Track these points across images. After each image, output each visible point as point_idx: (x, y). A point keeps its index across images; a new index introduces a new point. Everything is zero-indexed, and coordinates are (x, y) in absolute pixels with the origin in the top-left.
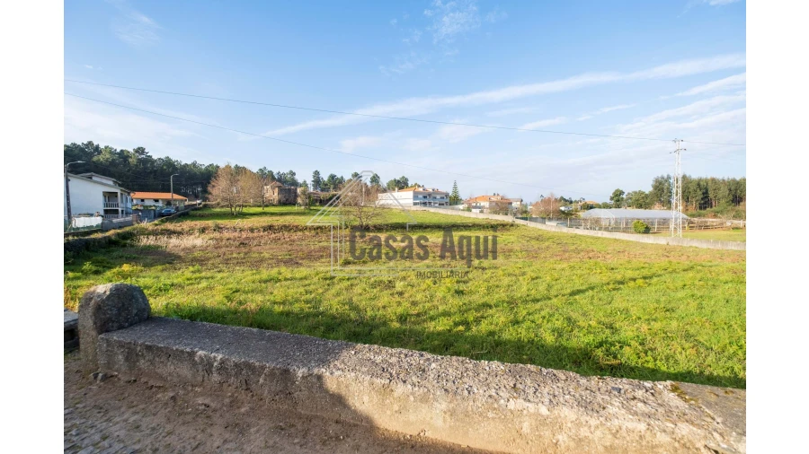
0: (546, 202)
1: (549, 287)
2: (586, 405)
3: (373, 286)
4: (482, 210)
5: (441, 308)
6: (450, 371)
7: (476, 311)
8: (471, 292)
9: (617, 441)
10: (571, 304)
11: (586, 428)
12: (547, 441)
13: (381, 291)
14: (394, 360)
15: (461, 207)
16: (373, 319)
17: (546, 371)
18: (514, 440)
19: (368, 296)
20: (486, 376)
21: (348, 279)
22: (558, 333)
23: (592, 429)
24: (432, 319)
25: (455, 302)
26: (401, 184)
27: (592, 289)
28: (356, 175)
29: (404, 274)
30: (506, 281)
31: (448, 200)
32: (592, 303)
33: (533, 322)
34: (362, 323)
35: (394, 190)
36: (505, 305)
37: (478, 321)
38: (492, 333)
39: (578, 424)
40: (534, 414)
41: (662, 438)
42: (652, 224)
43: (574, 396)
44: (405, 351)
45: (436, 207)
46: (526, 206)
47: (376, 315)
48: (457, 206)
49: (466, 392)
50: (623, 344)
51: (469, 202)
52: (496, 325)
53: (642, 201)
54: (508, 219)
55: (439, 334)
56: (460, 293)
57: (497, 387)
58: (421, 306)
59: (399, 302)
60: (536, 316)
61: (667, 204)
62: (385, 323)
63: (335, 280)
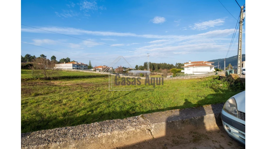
0: (119, 68)
1: (120, 94)
2: (121, 128)
3: (51, 103)
4: (100, 71)
5: (82, 107)
6: (78, 131)
7: (96, 105)
8: (95, 99)
9: (128, 135)
10: (125, 98)
11: (121, 135)
12: (110, 143)
13: (55, 105)
14: (52, 134)
15: (92, 70)
16: (49, 118)
17: (112, 121)
18: (100, 147)
19: (47, 108)
20: (92, 128)
21: (36, 102)
22: (121, 107)
23: (122, 134)
24: (78, 112)
25: (88, 104)
26: (67, 61)
27: (130, 93)
28: (43, 56)
29: (67, 96)
30: (107, 93)
31: (87, 67)
32: (130, 97)
33: (114, 105)
34: (43, 121)
35: (63, 63)
36: (106, 101)
37: (96, 109)
38: (101, 112)
39: (118, 134)
40: (106, 136)
41: (138, 130)
42: (144, 74)
43: (118, 126)
44: (58, 129)
45: (83, 70)
46: (114, 69)
47: (51, 116)
48: (90, 70)
49: (83, 137)
50: (136, 106)
51: (95, 68)
52: (103, 109)
53: (142, 68)
54: (108, 74)
55: (81, 117)
56: (90, 100)
57: (95, 131)
58: (74, 108)
59: (64, 108)
60: (115, 103)
61: (147, 69)
62: (56, 118)
63: (28, 104)
